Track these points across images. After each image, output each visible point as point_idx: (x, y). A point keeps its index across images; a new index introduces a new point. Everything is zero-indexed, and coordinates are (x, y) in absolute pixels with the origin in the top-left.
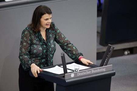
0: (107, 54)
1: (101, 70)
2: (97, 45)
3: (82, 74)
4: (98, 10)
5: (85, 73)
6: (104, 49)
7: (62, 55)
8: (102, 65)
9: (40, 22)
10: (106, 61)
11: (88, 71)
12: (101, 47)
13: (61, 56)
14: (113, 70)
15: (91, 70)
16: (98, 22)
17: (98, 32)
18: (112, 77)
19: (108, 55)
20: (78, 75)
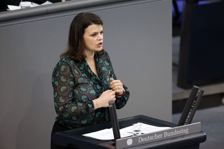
0: (192, 103)
1: (180, 132)
2: (173, 88)
3: (146, 139)
4: (174, 25)
5: (152, 138)
6: (186, 94)
7: (111, 106)
8: (182, 123)
9: (84, 41)
10: (189, 116)
11: (157, 134)
12: (180, 90)
14: (202, 132)
15: (163, 133)
16: (174, 45)
17: (174, 64)
18: (200, 144)
19: (193, 105)
20: (140, 141)
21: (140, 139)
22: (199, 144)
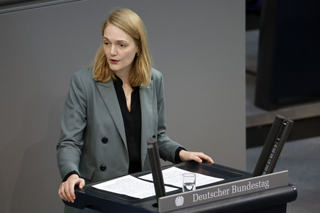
1: (257, 186)
3: (205, 197)
4: (248, 12)
5: (213, 195)
7: (151, 146)
8: (259, 172)
11: (222, 189)
13: (148, 149)
14: (290, 185)
15: (230, 187)
16: (248, 44)
17: (248, 72)
18: (288, 204)
20: (196, 199)
21: (196, 196)
22: (286, 204)
